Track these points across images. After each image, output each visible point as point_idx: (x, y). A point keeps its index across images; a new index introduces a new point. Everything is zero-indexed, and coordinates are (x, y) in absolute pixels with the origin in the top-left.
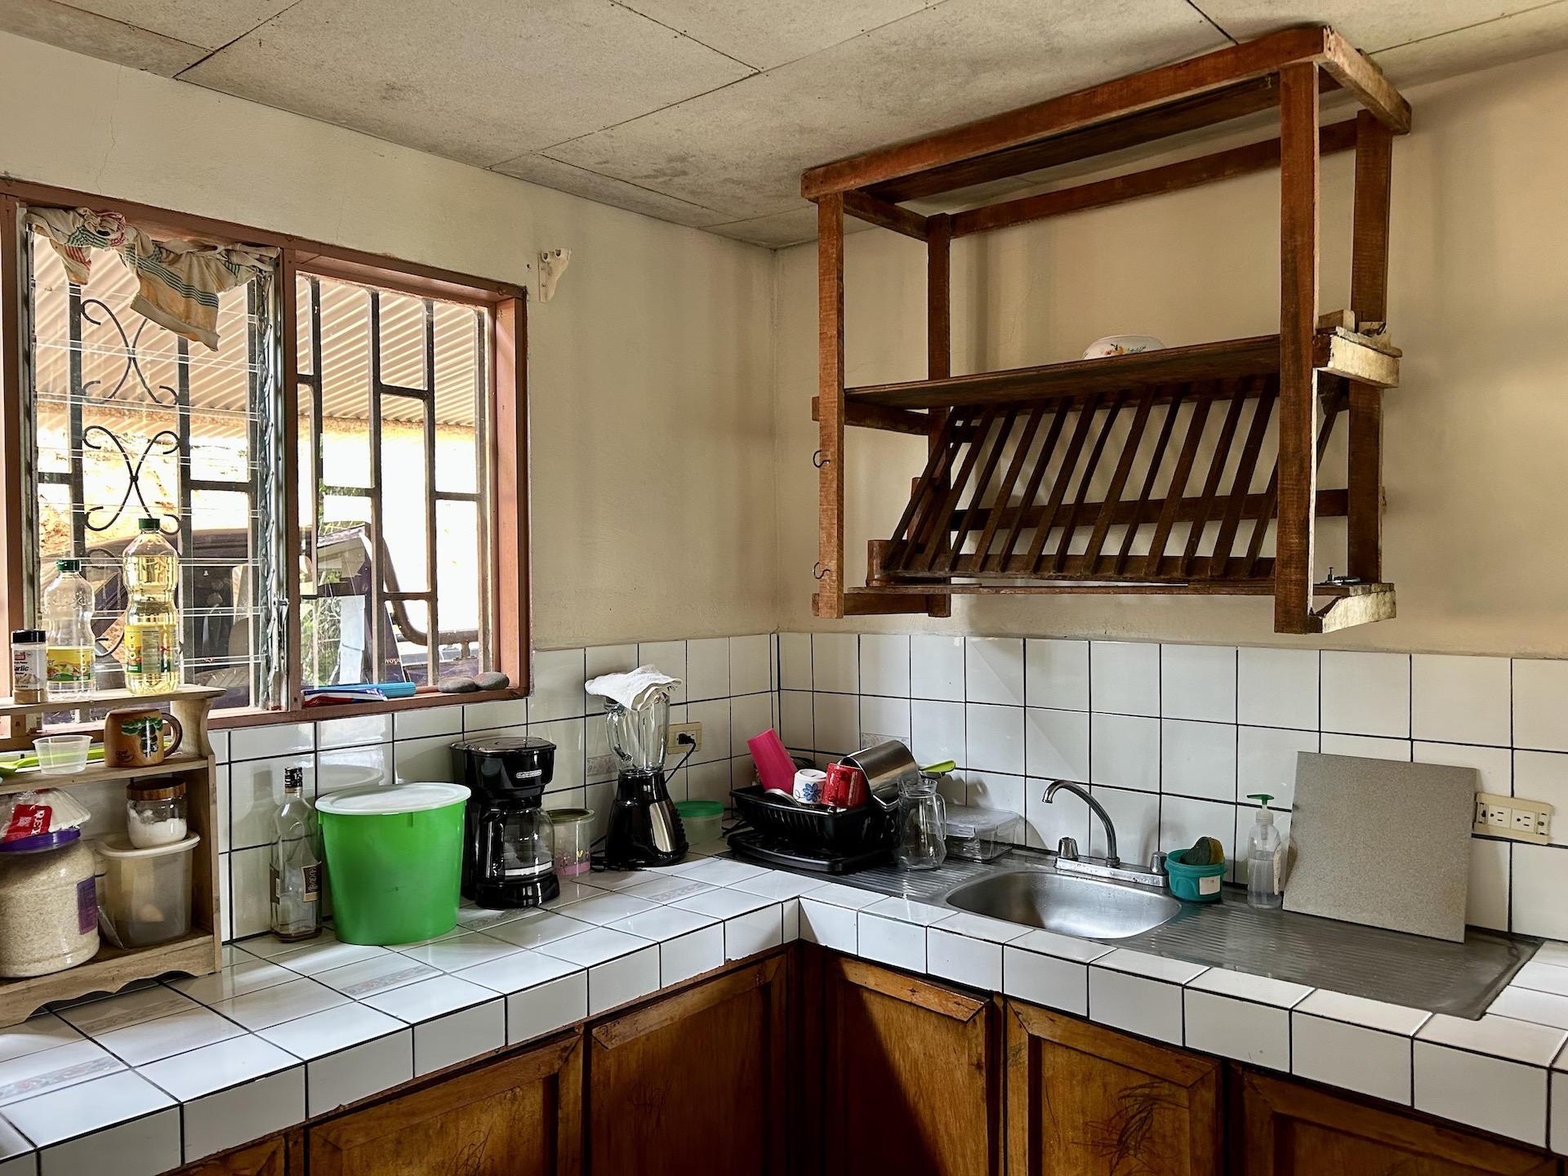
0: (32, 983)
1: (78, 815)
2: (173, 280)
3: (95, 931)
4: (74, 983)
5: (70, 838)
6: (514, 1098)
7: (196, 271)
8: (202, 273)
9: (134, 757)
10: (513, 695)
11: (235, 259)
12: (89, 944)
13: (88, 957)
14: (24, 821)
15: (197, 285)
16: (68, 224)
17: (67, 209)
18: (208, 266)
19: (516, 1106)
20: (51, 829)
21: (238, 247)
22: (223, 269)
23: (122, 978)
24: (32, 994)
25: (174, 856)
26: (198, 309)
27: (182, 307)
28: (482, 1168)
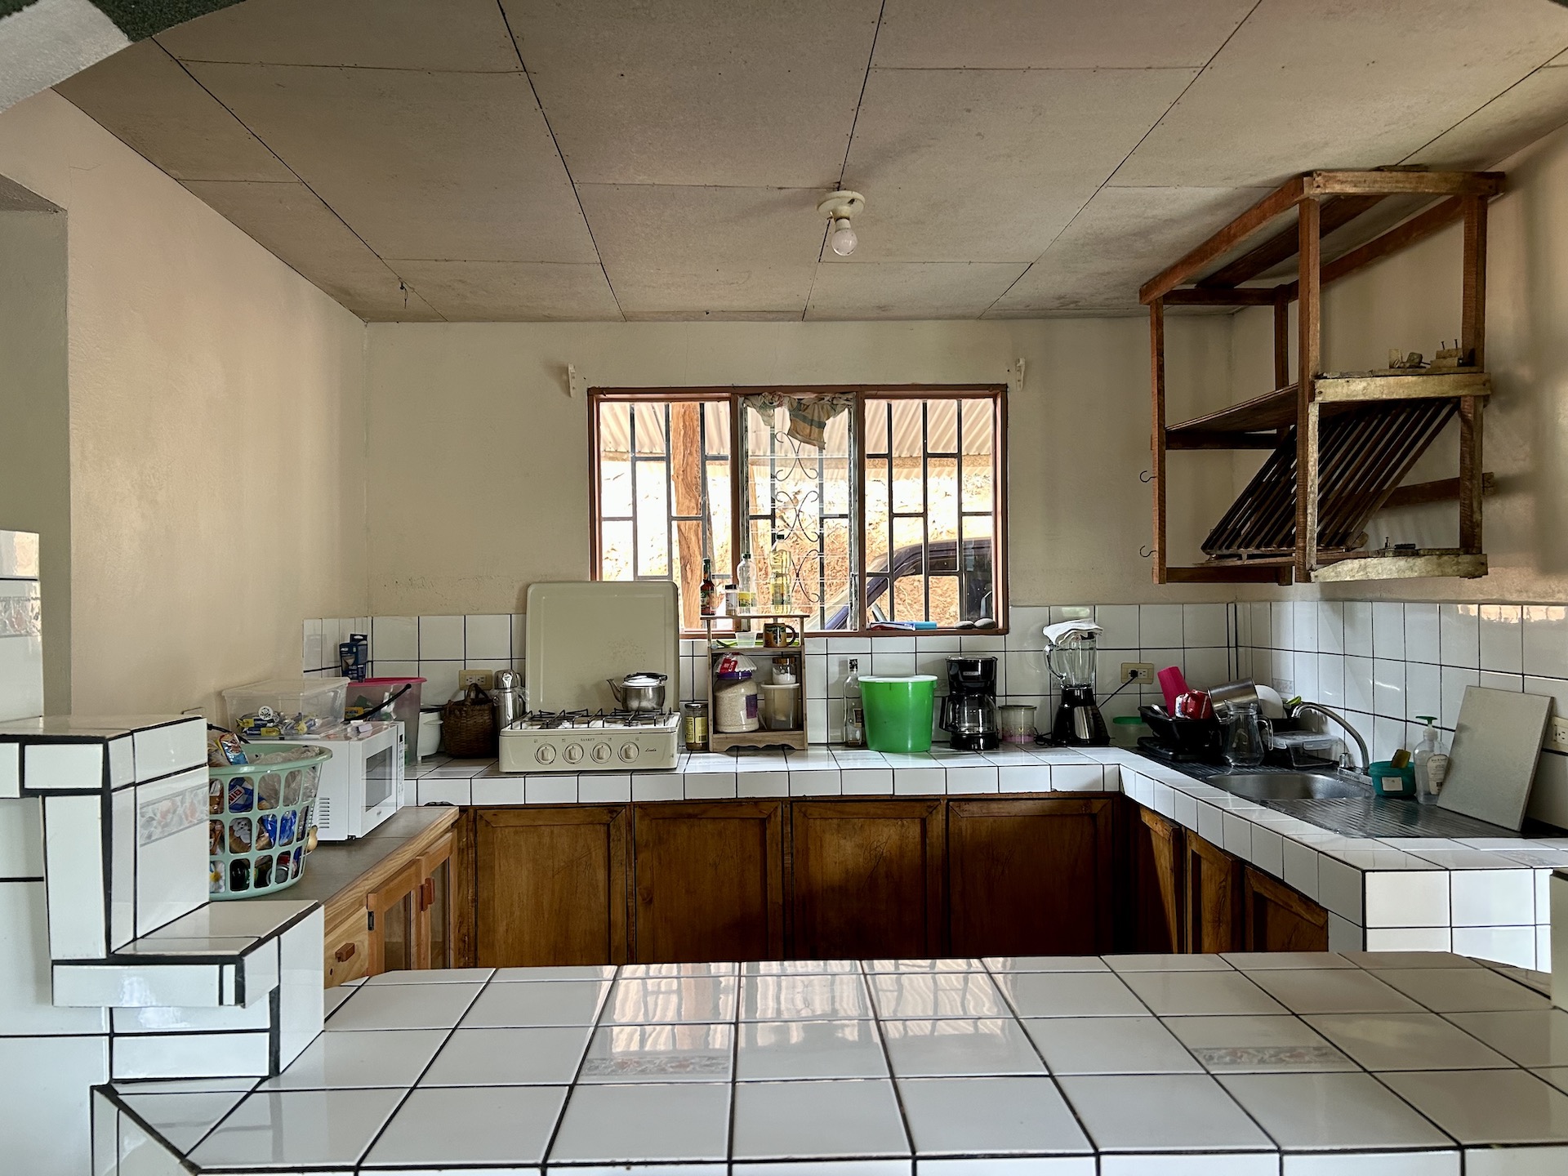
0: (728, 735)
1: (747, 665)
2: (804, 419)
3: (756, 719)
4: (744, 739)
5: (748, 675)
6: (903, 825)
7: (816, 411)
8: (819, 412)
9: (771, 643)
10: (998, 633)
11: (835, 402)
12: (753, 724)
13: (753, 729)
14: (726, 665)
15: (816, 418)
16: (759, 400)
17: (759, 394)
18: (822, 408)
19: (904, 830)
20: (736, 670)
21: (837, 395)
22: (829, 408)
23: (764, 742)
24: (728, 740)
25: (789, 689)
26: (816, 430)
27: (808, 431)
28: (884, 855)
